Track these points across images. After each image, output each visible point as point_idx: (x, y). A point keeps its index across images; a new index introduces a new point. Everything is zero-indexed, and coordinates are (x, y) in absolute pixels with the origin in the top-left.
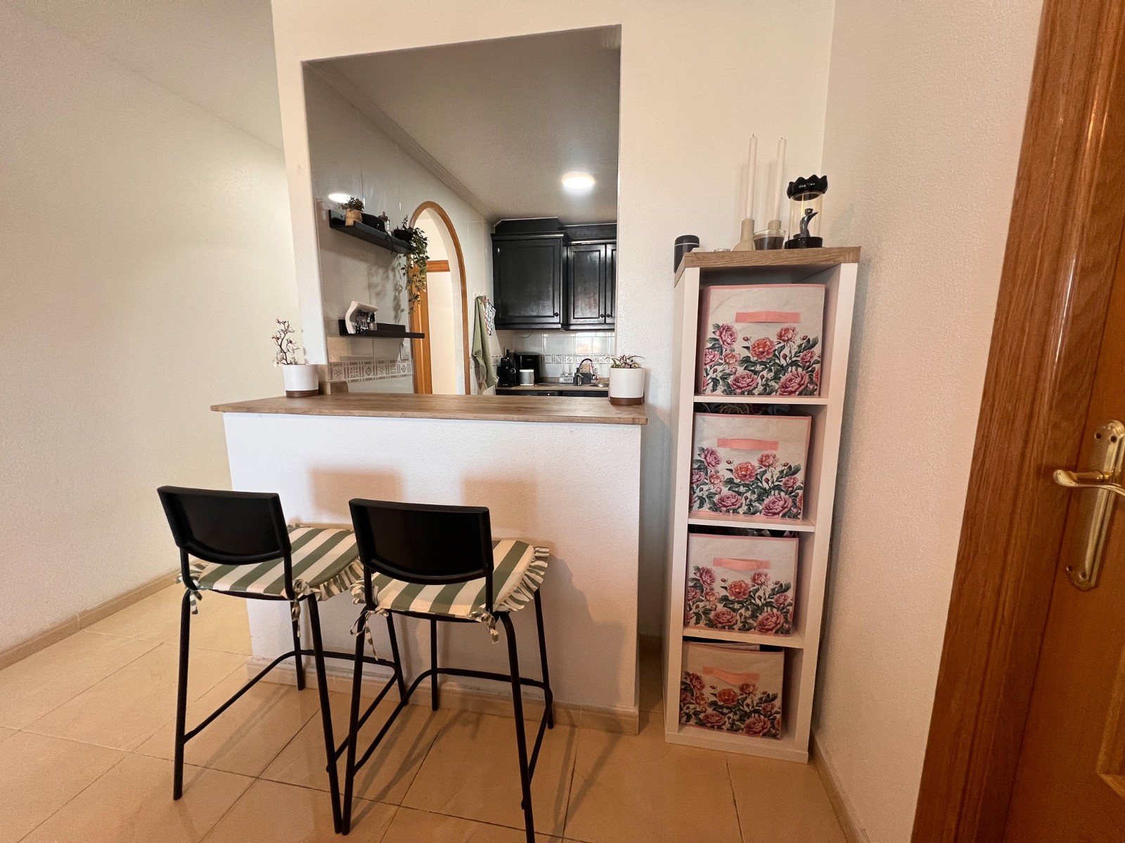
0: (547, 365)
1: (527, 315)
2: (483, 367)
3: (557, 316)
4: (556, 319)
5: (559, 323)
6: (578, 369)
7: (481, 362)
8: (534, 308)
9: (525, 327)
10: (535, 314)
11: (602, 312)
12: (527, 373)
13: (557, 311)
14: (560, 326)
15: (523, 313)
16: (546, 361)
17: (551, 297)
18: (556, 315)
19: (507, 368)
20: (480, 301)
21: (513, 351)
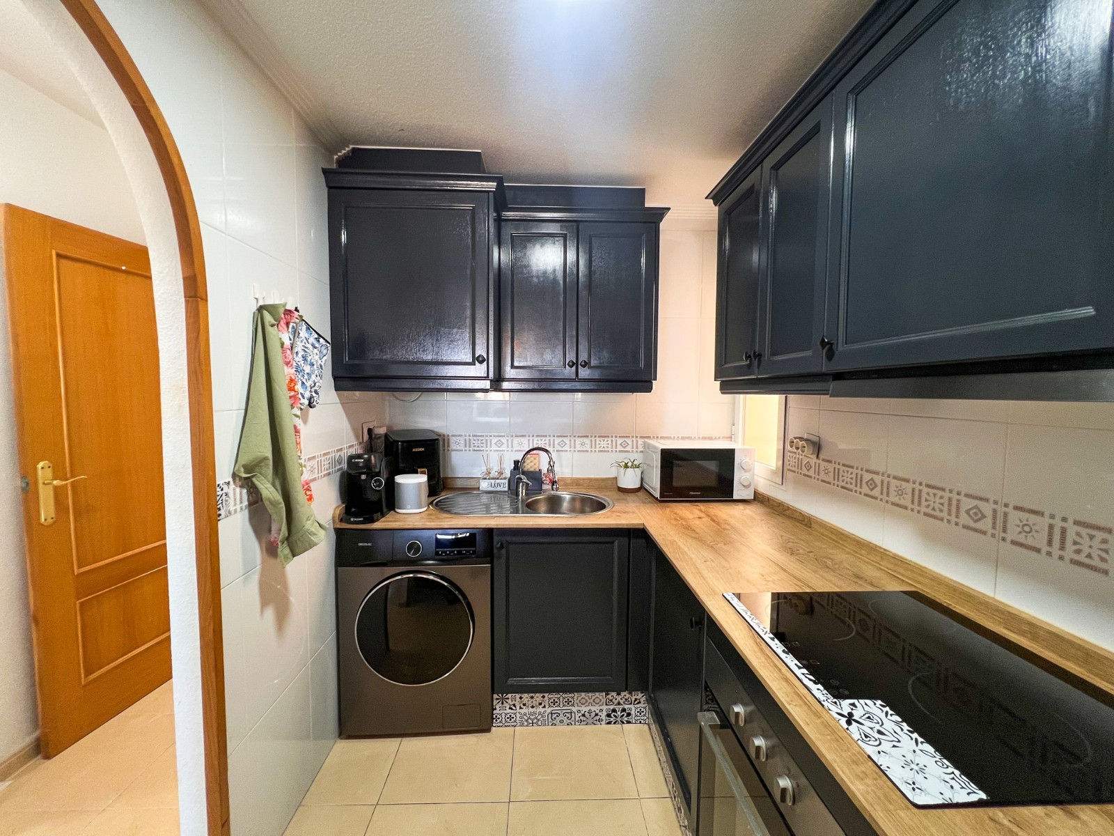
0: (453, 453)
1: (411, 358)
2: (274, 504)
3: (481, 362)
4: (479, 370)
5: (486, 378)
6: (516, 463)
7: (269, 490)
8: (428, 343)
9: (406, 384)
10: (429, 357)
11: (571, 356)
12: (412, 483)
13: (480, 351)
14: (486, 384)
15: (402, 354)
16: (453, 446)
17: (468, 321)
18: (481, 360)
19: (363, 477)
20: (268, 318)
21: (382, 431)
